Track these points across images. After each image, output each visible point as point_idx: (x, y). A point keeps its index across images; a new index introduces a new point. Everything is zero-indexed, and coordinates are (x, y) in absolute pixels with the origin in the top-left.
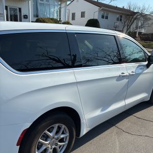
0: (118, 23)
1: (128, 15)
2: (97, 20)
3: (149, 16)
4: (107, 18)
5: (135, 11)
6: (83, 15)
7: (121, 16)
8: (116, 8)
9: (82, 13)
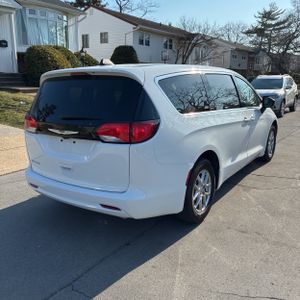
0: (168, 53)
1: (182, 39)
2: (131, 47)
3: (216, 41)
4: (148, 44)
5: (194, 32)
6: (104, 38)
7: (171, 41)
8: (160, 26)
9: (101, 34)
